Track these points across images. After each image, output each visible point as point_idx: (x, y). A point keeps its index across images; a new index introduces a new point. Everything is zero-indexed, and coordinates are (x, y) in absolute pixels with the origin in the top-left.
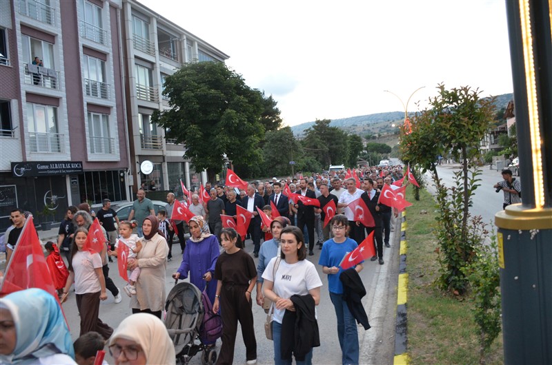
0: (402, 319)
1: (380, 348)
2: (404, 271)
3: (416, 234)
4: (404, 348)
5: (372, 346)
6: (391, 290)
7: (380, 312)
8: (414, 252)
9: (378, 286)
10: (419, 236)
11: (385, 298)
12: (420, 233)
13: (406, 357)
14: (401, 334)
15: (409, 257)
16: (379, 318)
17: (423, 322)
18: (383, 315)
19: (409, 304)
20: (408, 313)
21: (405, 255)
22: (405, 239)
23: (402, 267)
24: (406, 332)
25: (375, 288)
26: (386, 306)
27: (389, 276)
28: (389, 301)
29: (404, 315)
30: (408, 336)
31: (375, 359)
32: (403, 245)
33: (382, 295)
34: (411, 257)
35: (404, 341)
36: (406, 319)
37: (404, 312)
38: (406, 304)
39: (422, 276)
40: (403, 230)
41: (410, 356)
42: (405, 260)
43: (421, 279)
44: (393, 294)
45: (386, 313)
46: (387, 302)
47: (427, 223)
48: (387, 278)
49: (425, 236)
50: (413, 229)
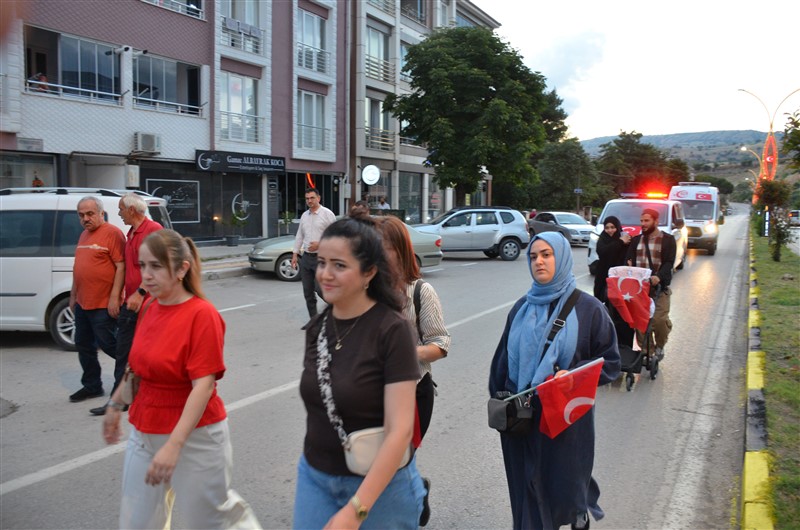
0: (757, 407)
1: (717, 442)
2: (758, 348)
3: (777, 304)
4: (762, 443)
5: (706, 438)
6: (734, 372)
7: (717, 398)
8: (773, 326)
9: (713, 365)
10: (781, 307)
11: (725, 381)
12: (782, 304)
13: (766, 455)
14: (756, 426)
15: (764, 333)
16: (716, 405)
17: (794, 417)
18: (721, 402)
19: (769, 391)
20: (768, 401)
21: (758, 328)
22: (758, 308)
23: (753, 342)
24: (765, 424)
25: (708, 367)
26: (725, 391)
27: (730, 354)
28: (731, 386)
29: (760, 403)
30: (768, 429)
31: (710, 456)
32: (753, 317)
33: (719, 377)
34: (769, 331)
35: (763, 435)
36: (764, 408)
37: (761, 398)
38: (762, 390)
39: (788, 358)
40: (753, 297)
41: (772, 455)
42: (758, 335)
43: (787, 361)
44: (737, 378)
45: (727, 400)
46: (728, 387)
47: (793, 292)
48: (727, 357)
49: (792, 308)
50: (771, 298)
